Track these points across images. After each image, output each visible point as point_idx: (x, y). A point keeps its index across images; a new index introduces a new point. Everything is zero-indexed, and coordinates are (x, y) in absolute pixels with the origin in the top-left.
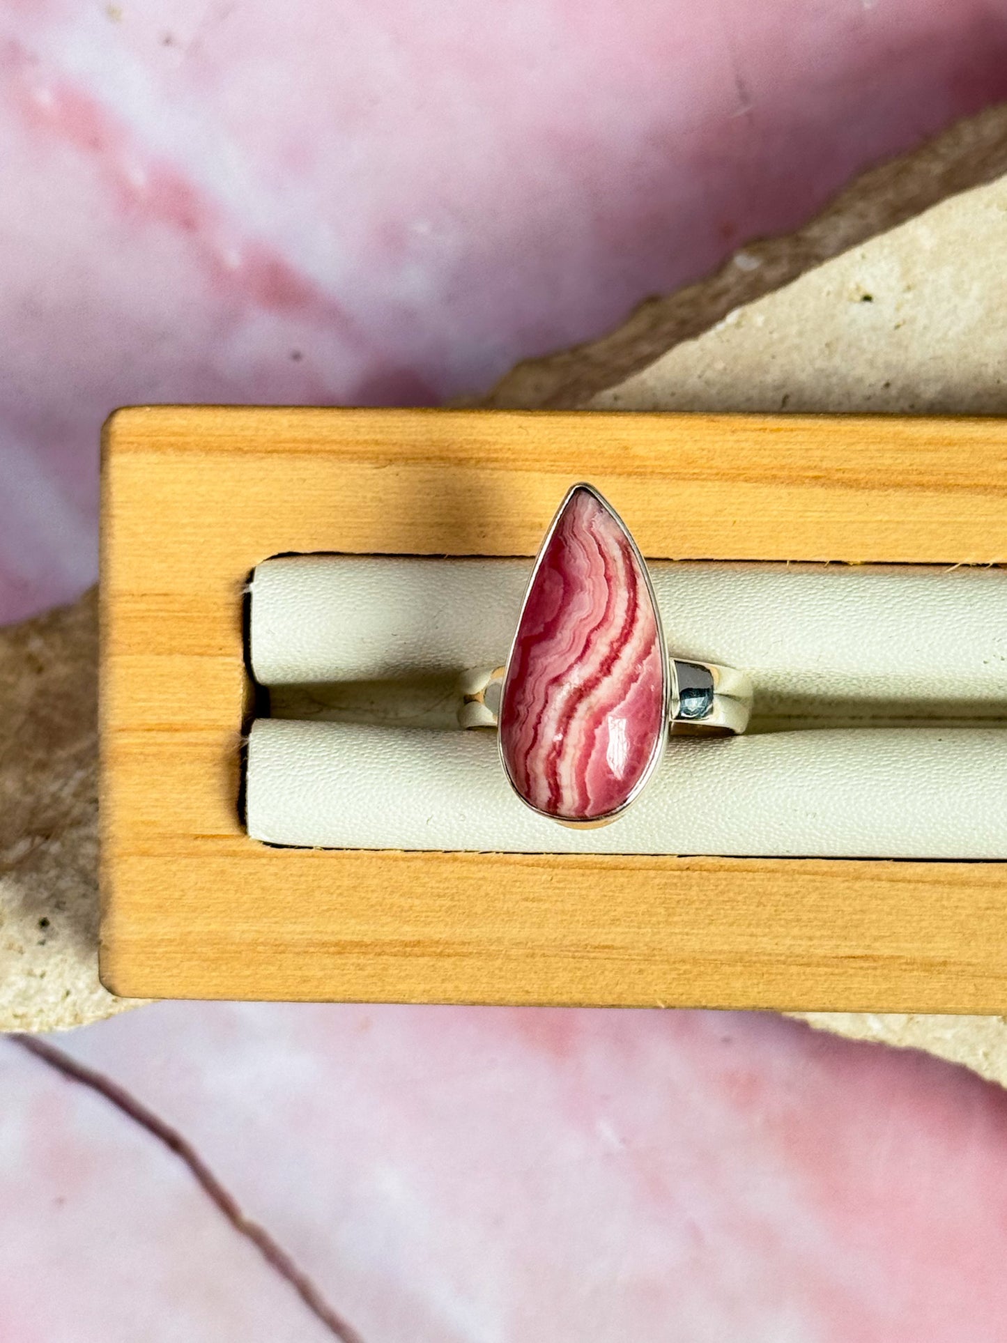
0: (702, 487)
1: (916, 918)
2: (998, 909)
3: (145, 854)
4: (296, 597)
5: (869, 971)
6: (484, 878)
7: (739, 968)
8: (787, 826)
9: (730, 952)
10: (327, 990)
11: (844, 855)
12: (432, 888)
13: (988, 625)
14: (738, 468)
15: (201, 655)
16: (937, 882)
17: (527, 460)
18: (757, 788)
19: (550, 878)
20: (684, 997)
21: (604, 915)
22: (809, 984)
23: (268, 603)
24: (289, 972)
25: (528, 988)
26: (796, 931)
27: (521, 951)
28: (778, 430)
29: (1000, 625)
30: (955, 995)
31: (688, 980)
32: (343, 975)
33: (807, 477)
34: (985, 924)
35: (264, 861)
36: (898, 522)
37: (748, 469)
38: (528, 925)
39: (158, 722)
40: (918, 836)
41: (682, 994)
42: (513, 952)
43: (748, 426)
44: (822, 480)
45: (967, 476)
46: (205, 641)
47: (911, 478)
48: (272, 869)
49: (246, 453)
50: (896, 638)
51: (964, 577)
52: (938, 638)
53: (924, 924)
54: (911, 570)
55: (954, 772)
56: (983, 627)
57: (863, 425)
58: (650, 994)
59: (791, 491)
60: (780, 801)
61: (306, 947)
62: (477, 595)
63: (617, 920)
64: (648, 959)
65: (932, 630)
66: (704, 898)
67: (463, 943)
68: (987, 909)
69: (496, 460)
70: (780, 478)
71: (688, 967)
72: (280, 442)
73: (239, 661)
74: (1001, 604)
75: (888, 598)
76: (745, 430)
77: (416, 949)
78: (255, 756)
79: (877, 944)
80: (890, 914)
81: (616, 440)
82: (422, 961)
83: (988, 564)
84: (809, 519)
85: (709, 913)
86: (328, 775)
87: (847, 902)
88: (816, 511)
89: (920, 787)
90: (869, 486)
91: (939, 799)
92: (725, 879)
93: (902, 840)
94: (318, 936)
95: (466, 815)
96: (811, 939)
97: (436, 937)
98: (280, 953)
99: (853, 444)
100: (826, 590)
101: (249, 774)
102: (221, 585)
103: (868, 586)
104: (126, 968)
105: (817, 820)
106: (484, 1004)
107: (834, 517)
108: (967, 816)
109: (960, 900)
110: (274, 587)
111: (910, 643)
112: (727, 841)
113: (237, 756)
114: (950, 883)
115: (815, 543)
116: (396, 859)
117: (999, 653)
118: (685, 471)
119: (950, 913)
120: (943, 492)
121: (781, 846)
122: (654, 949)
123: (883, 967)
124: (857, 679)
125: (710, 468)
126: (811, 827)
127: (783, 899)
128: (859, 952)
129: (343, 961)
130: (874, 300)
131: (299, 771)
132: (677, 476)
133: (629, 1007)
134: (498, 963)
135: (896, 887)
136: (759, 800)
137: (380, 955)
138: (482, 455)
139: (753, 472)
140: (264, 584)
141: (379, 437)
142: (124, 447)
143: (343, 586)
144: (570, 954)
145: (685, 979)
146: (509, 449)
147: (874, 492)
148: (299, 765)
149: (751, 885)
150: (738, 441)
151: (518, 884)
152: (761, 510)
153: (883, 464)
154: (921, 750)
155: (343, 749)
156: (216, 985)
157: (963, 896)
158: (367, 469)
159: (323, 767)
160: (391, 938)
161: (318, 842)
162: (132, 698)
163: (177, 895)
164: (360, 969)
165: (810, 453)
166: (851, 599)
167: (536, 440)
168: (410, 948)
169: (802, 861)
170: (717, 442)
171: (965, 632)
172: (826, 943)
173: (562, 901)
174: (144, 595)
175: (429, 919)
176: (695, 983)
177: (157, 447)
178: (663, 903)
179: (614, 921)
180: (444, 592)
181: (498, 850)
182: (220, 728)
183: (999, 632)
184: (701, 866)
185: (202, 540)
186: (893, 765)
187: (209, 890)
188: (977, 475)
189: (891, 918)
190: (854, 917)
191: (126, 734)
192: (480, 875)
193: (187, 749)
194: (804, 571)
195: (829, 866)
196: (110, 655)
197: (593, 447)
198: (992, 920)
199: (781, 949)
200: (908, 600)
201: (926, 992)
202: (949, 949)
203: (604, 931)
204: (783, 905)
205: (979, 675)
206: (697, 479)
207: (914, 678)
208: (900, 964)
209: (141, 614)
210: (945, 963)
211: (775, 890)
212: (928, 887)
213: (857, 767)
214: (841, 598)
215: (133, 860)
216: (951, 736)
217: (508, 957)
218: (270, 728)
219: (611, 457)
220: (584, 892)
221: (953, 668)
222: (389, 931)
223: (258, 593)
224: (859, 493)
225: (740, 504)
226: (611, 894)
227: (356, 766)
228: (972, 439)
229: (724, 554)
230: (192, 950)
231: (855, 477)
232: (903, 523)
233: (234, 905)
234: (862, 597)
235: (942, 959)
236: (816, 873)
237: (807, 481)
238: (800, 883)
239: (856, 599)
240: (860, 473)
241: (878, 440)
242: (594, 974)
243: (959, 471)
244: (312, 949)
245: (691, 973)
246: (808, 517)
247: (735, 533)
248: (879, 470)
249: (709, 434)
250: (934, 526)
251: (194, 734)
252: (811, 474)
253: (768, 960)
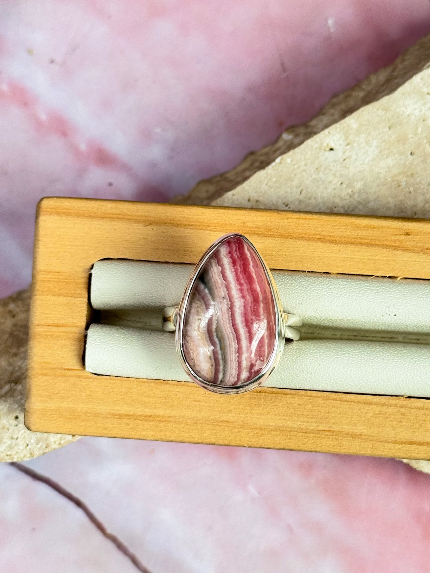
0: (274, 240)
1: (350, 416)
2: (383, 414)
3: (45, 375)
4: (109, 276)
5: (330, 437)
6: (179, 391)
7: (278, 433)
8: (300, 377)
9: (275, 426)
10: (114, 433)
11: (323, 390)
12: (158, 394)
13: (384, 301)
14: (288, 233)
15: (71, 297)
16: (359, 402)
17: (204, 226)
18: (288, 362)
19: (205, 393)
20: (256, 443)
21: (226, 408)
22: (306, 440)
23: (98, 278)
24: (99, 425)
25: (194, 436)
26: (302, 419)
27: (192, 421)
28: (305, 219)
29: (389, 301)
30: (364, 448)
31: (258, 436)
32: (121, 427)
33: (316, 238)
34: (377, 420)
35: (92, 380)
36: (351, 258)
37: (292, 233)
38: (195, 411)
39: (52, 322)
40: (352, 384)
41: (255, 442)
42: (189, 421)
43: (293, 217)
44: (322, 240)
45: (379, 241)
46: (73, 292)
47: (357, 240)
48: (95, 384)
49: (93, 217)
50: (347, 304)
51: (376, 281)
52: (364, 305)
53: (353, 419)
54: (356, 277)
55: (367, 359)
56: (382, 302)
57: (339, 219)
58: (242, 441)
59: (309, 243)
60: (297, 367)
61: (106, 415)
62: (182, 278)
63: (231, 411)
64: (242, 427)
65: (362, 302)
66: (266, 404)
67: (169, 417)
68: (379, 414)
69: (192, 225)
70: (305, 238)
71: (258, 431)
72: (107, 214)
73: (86, 300)
74: (390, 293)
75: (345, 288)
76: (291, 218)
77: (150, 418)
78: (90, 338)
79: (334, 426)
80: (340, 414)
81: (240, 219)
82: (152, 423)
83: (386, 277)
84: (316, 255)
85: (268, 410)
86: (118, 348)
87: (323, 409)
88: (318, 252)
89: (354, 364)
90: (340, 243)
91: (361, 370)
92: (275, 397)
93: (346, 385)
94: (111, 411)
95: (172, 366)
96: (307, 422)
97: (158, 414)
98: (96, 417)
99: (335, 226)
100: (320, 284)
101: (87, 346)
102: (81, 270)
103: (337, 283)
104: (34, 420)
105: (312, 375)
106: (176, 442)
107: (326, 254)
108: (372, 377)
109: (368, 410)
110: (101, 271)
111: (353, 306)
112: (276, 382)
113: (83, 338)
114: (364, 403)
115: (318, 264)
116: (144, 382)
117: (388, 312)
118: (267, 233)
119: (364, 415)
120: (370, 247)
121: (297, 385)
122: (245, 423)
123: (336, 435)
124: (332, 320)
125: (277, 232)
126: (309, 378)
127: (297, 406)
128: (326, 429)
129: (121, 422)
130: (334, 150)
131: (107, 345)
132: (264, 235)
133: (234, 446)
134: (182, 425)
135: (343, 404)
136: (289, 366)
137: (136, 420)
138: (187, 223)
139: (294, 235)
140: (97, 270)
141: (146, 214)
142: (45, 213)
143: (128, 272)
144: (211, 423)
145: (257, 436)
146: (198, 221)
147: (342, 246)
148: (107, 343)
149: (284, 400)
150: (288, 223)
151: (192, 394)
152: (297, 250)
153: (346, 235)
154: (355, 350)
155: (125, 337)
156: (70, 428)
157: (369, 408)
158: (141, 226)
159: (117, 344)
160: (140, 413)
161: (113, 374)
162: (43, 312)
163: (57, 391)
164: (127, 425)
165: (318, 229)
166: (330, 288)
167: (208, 218)
168: (148, 418)
169: (306, 391)
170: (280, 222)
171: (374, 304)
172: (313, 424)
173: (209, 402)
174: (50, 272)
175: (156, 407)
176: (261, 438)
177: (58, 214)
178: (250, 405)
179: (230, 411)
180: (168, 277)
181: (185, 380)
182: (76, 326)
183: (389, 304)
184: (265, 391)
185: (74, 251)
186: (343, 355)
187: (69, 390)
188: (383, 241)
189: (340, 416)
190: (325, 414)
191: (40, 327)
192: (177, 390)
193: (64, 334)
194: (313, 275)
195: (316, 394)
196: (35, 295)
197: (231, 222)
198: (380, 419)
199: (296, 426)
200: (353, 289)
201: (353, 446)
202: (362, 429)
203: (226, 415)
204: (297, 408)
205: (380, 321)
206: (272, 237)
207: (354, 321)
208: (343, 434)
209: (48, 280)
210: (361, 435)
211: (294, 402)
212: (355, 404)
213: (329, 355)
214: (326, 287)
215: (40, 377)
216: (368, 345)
217: (186, 424)
218: (97, 328)
219: (238, 226)
220: (218, 399)
221: (370, 317)
222: (140, 411)
223: (95, 273)
224: (336, 246)
225: (288, 247)
226: (229, 400)
227: (130, 345)
228: (382, 226)
229: (281, 267)
230: (61, 414)
231: (335, 239)
232: (353, 258)
233: (79, 397)
234: (334, 287)
235: (360, 433)
236: (311, 396)
237: (316, 240)
238: (304, 400)
239: (332, 288)
240: (337, 238)
241: (345, 225)
242: (221, 432)
243: (376, 239)
244: (109, 416)
245: (259, 433)
246: (315, 254)
247: (286, 259)
248: (345, 237)
249: (277, 219)
250: (365, 260)
251: (67, 328)
252: (317, 237)
253: (290, 430)
